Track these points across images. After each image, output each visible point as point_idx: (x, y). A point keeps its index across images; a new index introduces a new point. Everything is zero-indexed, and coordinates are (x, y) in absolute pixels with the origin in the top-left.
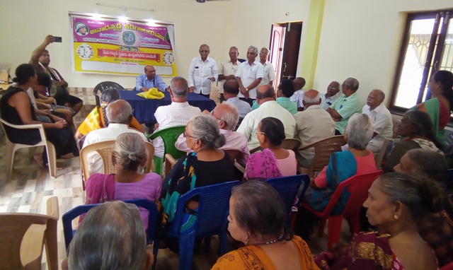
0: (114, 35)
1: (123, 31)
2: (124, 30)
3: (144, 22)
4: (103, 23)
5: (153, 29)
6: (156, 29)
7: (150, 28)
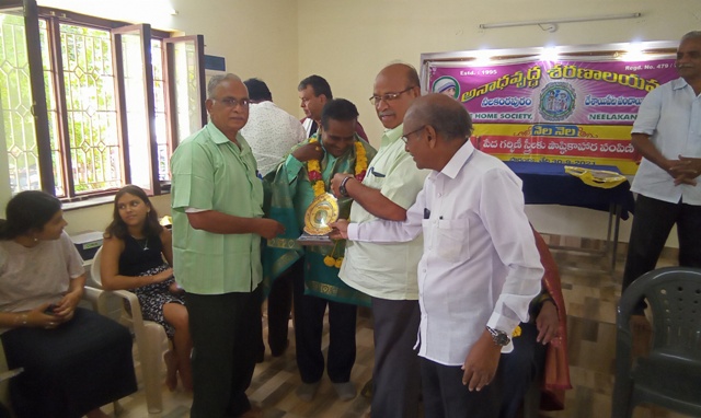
0: (516, 100)
1: (543, 85)
2: (547, 81)
3: (611, 53)
4: (495, 72)
5: (635, 68)
6: (646, 67)
7: (627, 68)
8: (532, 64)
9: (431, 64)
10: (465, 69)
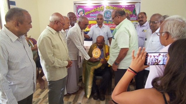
1: (104, 11)
3: (119, 3)
4: (93, 7)
5: (124, 7)
6: (127, 7)
7: (123, 7)
8: (101, 5)
9: (76, 5)
10: (85, 6)
